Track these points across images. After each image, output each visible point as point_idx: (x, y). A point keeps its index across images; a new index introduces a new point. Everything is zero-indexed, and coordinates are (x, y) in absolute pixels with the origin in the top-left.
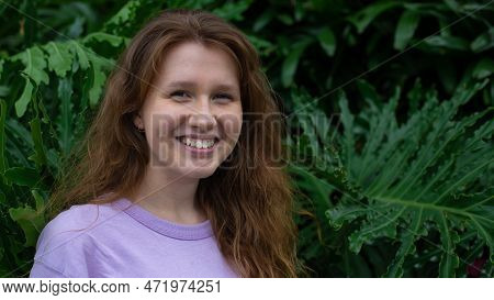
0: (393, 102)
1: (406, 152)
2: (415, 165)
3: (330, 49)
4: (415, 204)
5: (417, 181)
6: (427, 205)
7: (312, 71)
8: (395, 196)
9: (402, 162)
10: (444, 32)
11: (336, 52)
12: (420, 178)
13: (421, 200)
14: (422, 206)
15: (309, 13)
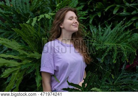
0: (110, 26)
1: (111, 35)
3: (100, 16)
4: (111, 44)
7: (96, 21)
11: (101, 17)
12: (112, 39)
15: (97, 9)
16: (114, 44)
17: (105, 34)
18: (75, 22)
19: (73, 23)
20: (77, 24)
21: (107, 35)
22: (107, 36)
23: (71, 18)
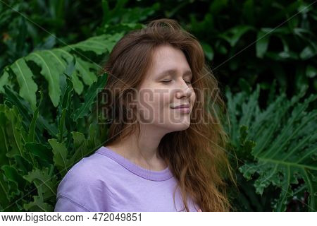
1: (270, 128)
2: (279, 138)
4: (283, 162)
5: (283, 148)
6: (293, 164)
8: (267, 157)
9: (269, 134)
10: (286, 49)
11: (214, 57)
12: (284, 147)
13: (287, 160)
14: (289, 164)
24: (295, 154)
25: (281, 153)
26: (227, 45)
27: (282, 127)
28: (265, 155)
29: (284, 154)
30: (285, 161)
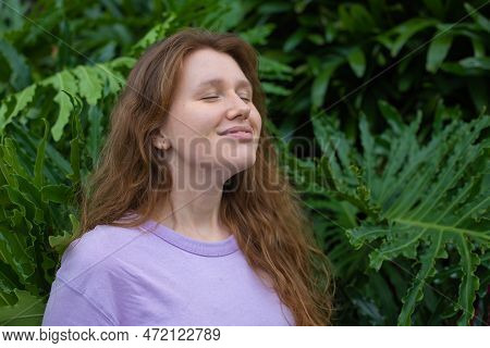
0: (415, 125)
1: (426, 175)
2: (435, 188)
3: (359, 69)
4: (435, 226)
5: (436, 204)
6: (447, 228)
7: (342, 91)
8: (414, 219)
9: (422, 184)
10: (477, 53)
11: (366, 73)
13: (441, 223)
14: (442, 228)
15: (340, 32)
16: (452, 229)
17: (391, 168)
18: (232, 113)
19: (225, 116)
20: (245, 124)
21: (400, 170)
22: (403, 176)
23: (212, 92)
24: (452, 212)
25: (433, 211)
26: (386, 51)
27: (440, 172)
28: (413, 215)
29: (439, 212)
30: (439, 224)
